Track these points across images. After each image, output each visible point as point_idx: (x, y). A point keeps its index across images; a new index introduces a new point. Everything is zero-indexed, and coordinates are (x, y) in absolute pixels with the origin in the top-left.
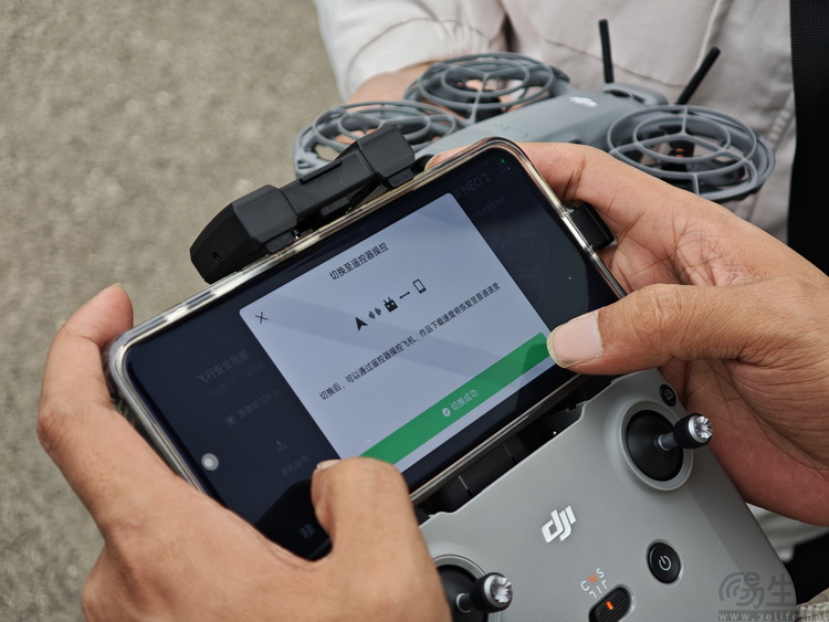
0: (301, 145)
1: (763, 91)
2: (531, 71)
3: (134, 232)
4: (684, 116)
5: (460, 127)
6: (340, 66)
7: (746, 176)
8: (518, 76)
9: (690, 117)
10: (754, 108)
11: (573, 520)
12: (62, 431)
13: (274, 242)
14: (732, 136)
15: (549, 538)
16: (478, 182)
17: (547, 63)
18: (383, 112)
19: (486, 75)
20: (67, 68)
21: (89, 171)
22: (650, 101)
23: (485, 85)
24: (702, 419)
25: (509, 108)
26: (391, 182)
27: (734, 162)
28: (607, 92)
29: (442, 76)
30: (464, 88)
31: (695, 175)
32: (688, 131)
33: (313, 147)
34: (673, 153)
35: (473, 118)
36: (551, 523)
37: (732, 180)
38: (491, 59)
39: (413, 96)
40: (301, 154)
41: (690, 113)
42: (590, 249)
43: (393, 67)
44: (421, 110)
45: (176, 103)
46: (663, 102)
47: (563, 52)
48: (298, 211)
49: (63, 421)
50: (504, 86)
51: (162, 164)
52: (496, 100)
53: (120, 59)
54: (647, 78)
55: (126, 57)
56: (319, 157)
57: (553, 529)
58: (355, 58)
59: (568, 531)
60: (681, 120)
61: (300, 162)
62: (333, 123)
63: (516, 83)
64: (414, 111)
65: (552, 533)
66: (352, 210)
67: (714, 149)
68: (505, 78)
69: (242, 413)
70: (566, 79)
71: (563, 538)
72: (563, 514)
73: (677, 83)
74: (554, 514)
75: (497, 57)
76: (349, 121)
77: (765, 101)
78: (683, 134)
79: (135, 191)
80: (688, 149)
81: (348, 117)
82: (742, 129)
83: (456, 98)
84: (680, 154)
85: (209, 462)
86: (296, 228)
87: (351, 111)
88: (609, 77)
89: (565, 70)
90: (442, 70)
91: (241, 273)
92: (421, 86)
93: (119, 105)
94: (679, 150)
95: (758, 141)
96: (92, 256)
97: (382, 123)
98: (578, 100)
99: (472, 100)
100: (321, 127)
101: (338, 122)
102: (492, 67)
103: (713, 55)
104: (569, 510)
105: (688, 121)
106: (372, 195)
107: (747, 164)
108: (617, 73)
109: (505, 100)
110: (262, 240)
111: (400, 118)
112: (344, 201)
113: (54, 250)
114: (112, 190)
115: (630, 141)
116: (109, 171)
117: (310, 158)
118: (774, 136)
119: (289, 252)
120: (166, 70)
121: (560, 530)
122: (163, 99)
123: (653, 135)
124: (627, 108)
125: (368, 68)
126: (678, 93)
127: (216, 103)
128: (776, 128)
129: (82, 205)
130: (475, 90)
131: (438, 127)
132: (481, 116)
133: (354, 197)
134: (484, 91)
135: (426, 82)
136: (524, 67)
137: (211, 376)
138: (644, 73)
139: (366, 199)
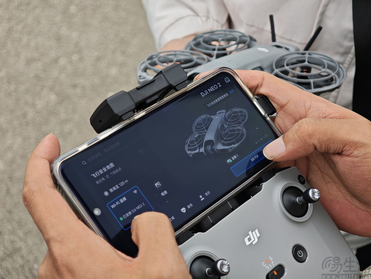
0: (140, 69)
1: (341, 46)
2: (240, 37)
3: (63, 116)
4: (307, 56)
5: (209, 61)
6: (157, 36)
7: (334, 82)
8: (234, 39)
9: (309, 56)
10: (337, 53)
11: (258, 235)
12: (32, 198)
13: (125, 115)
14: (328, 64)
15: (248, 243)
16: (216, 87)
17: (247, 34)
18: (175, 55)
19: (220, 39)
20: (33, 44)
21: (42, 89)
22: (292, 50)
23: (219, 43)
24: (316, 190)
25: (231, 52)
26: (177, 88)
27: (329, 75)
28: (273, 46)
29: (201, 40)
30: (211, 45)
31: (312, 81)
32: (308, 62)
33: (145, 70)
34: (302, 72)
35: (215, 57)
36: (248, 237)
37: (328, 83)
38: (222, 32)
39: (189, 48)
40: (140, 73)
41: (309, 54)
42: (266, 115)
43: (180, 36)
44: (192, 54)
45: (81, 59)
46: (298, 50)
47: (253, 29)
48: (136, 102)
49: (33, 193)
50: (228, 44)
51: (75, 86)
52: (224, 49)
53: (56, 40)
54: (290, 40)
55: (59, 39)
56: (148, 74)
57: (249, 239)
58: (163, 33)
59: (256, 240)
60: (305, 57)
61: (140, 76)
62: (154, 60)
63: (233, 42)
64: (189, 54)
65: (249, 241)
66: (161, 100)
67: (320, 70)
68: (229, 40)
69: (111, 190)
70: (255, 40)
71: (254, 243)
72: (254, 233)
73: (303, 42)
74: (250, 233)
75: (225, 31)
76: (161, 59)
77: (342, 50)
78: (306, 63)
79: (63, 98)
80: (309, 69)
81: (160, 57)
82: (332, 61)
83: (207, 49)
84: (305, 72)
85: (97, 212)
86: (135, 109)
87: (162, 55)
88: (274, 39)
89: (254, 36)
90: (201, 37)
91: (111, 129)
92: (192, 44)
93: (56, 60)
94: (305, 70)
95: (339, 66)
96: (44, 126)
97: (175, 59)
98: (260, 49)
99: (214, 50)
100: (149, 61)
101: (156, 60)
102: (223, 35)
103: (319, 30)
104: (257, 231)
105: (309, 58)
106: (169, 93)
107: (334, 76)
108: (277, 38)
109: (228, 50)
110: (120, 115)
111: (182, 58)
112: (156, 97)
113: (27, 124)
114: (53, 97)
115: (283, 66)
116: (52, 89)
117: (144, 74)
118: (346, 65)
119: (132, 119)
120: (77, 45)
121: (253, 240)
122: (75, 57)
123: (293, 64)
124: (281, 52)
125: (169, 37)
126: (304, 46)
127: (98, 59)
128: (347, 62)
129: (40, 104)
130: (215, 45)
131: (199, 61)
132: (218, 56)
133: (161, 95)
134: (219, 45)
135: (194, 42)
136: (237, 35)
137: (98, 174)
138: (289, 38)
139: (167, 95)
